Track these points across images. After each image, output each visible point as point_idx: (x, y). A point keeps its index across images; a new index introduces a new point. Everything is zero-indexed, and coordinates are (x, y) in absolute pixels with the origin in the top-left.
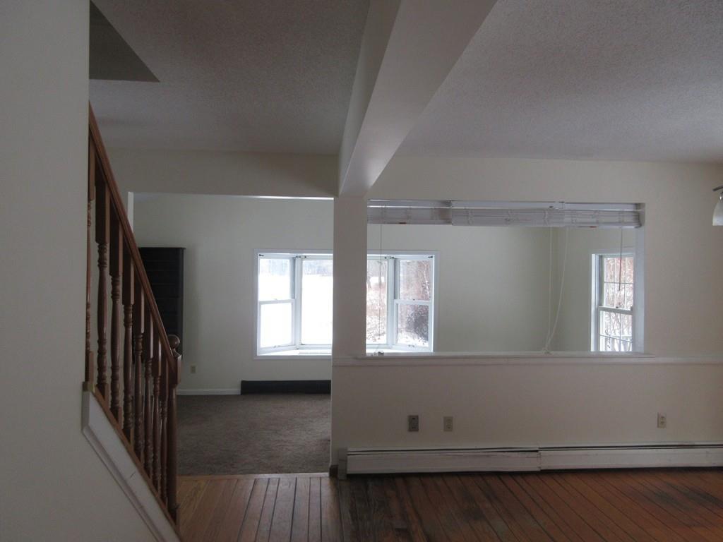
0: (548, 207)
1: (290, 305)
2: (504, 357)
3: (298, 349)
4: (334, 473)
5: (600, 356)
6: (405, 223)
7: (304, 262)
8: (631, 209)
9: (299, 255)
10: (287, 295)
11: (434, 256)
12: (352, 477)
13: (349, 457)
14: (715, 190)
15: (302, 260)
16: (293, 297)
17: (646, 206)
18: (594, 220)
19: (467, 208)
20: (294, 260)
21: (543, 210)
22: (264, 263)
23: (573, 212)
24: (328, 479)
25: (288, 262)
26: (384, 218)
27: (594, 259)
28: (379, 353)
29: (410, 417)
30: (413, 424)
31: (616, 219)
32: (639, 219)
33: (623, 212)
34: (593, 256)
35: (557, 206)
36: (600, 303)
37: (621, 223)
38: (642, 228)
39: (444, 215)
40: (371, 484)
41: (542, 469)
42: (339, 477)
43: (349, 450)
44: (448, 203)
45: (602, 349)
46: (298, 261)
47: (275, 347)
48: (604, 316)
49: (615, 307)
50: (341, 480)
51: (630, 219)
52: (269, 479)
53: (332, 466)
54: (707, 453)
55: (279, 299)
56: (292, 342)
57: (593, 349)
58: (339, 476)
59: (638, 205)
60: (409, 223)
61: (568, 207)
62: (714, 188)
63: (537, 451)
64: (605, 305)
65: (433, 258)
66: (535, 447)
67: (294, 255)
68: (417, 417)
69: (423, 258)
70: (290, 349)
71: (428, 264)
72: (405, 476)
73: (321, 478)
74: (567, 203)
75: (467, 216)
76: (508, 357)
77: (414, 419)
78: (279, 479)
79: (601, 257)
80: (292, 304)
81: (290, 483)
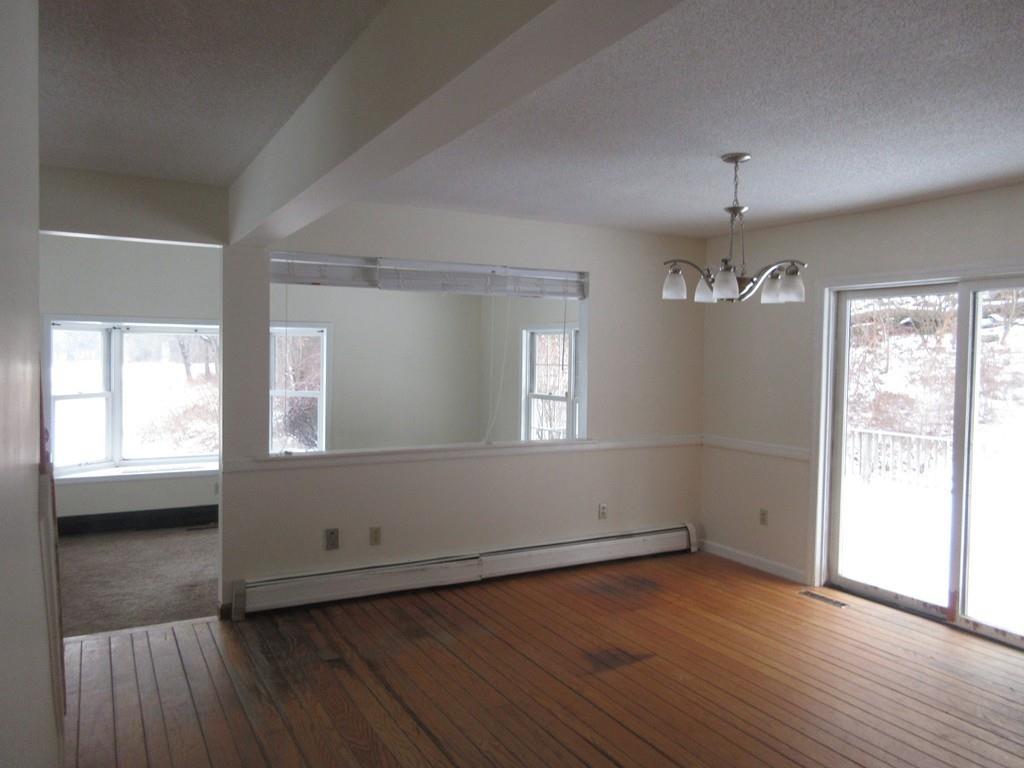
0: (490, 271)
1: (102, 401)
2: (439, 451)
3: (117, 467)
4: (225, 614)
5: (531, 445)
6: (318, 284)
7: (126, 335)
8: (575, 278)
9: (116, 324)
10: (98, 386)
11: (325, 330)
12: (252, 616)
13: (248, 590)
14: (665, 264)
15: (123, 332)
16: (108, 387)
17: (591, 277)
18: (538, 289)
19: (398, 268)
20: (108, 333)
21: (485, 276)
22: (62, 337)
23: (517, 279)
24: (218, 622)
25: (98, 337)
26: (291, 276)
27: (525, 335)
28: (286, 453)
29: (327, 531)
30: (332, 539)
31: (560, 289)
32: (583, 290)
33: (566, 281)
34: (524, 332)
35: (499, 271)
36: (531, 390)
37: (565, 293)
38: (586, 300)
39: (368, 275)
40: (280, 621)
41: (484, 577)
42: (235, 617)
43: (247, 581)
44: (374, 261)
45: (534, 437)
46: (115, 335)
47: (80, 465)
48: (536, 404)
49: (547, 394)
50: (238, 622)
51: (574, 289)
52: (131, 635)
53: (223, 605)
54: (644, 540)
55: (84, 392)
56: (107, 458)
57: (523, 438)
58: (233, 616)
59: (582, 274)
60: (325, 284)
61: (511, 272)
62: (666, 261)
63: (477, 558)
64: (536, 392)
65: (325, 333)
66: (475, 553)
67: (110, 325)
68: (337, 530)
69: (312, 332)
70: (105, 467)
71: (317, 340)
72: (322, 606)
73: (208, 623)
74: (511, 268)
75: (398, 278)
76: (445, 450)
77: (332, 533)
78: (147, 633)
79: (532, 334)
80: (107, 399)
81: (166, 635)
